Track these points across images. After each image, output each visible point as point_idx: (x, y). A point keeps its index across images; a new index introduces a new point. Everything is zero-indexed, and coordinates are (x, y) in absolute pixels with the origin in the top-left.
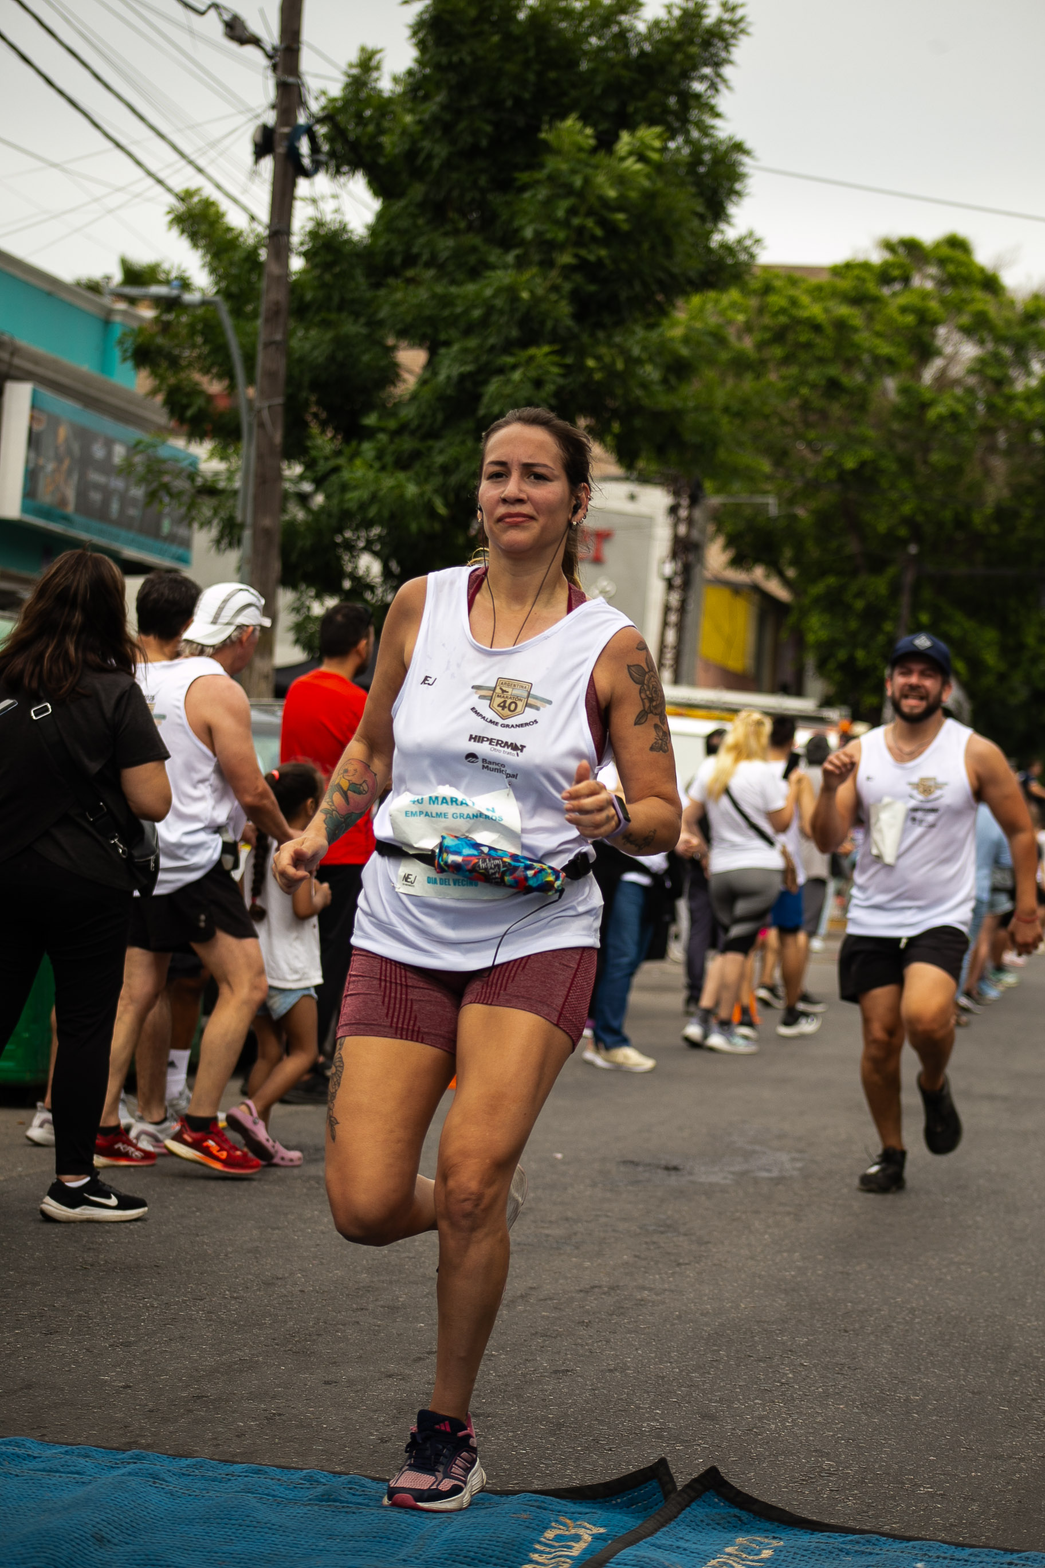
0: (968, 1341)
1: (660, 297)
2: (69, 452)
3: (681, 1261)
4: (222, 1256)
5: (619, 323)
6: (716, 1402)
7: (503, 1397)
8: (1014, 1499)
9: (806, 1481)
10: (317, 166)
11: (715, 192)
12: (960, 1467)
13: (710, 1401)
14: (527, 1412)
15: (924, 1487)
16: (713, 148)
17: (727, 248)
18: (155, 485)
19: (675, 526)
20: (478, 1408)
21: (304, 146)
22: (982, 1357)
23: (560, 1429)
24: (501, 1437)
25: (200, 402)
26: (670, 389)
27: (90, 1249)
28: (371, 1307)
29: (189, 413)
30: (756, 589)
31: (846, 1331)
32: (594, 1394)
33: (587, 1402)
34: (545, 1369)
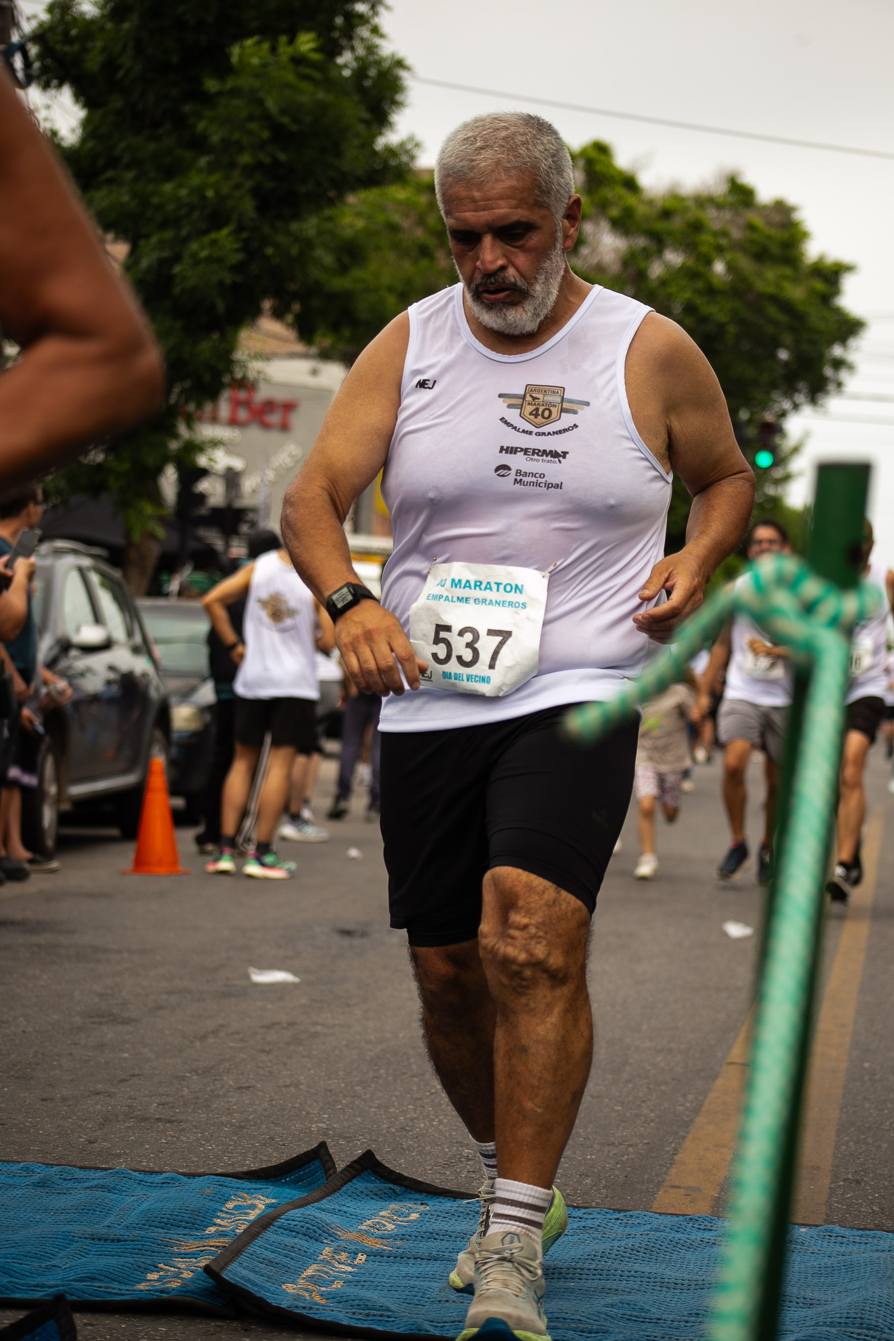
1: (332, 194)
3: (350, 1003)
5: (297, 216)
6: (375, 1108)
7: (194, 1108)
8: (622, 1175)
9: (448, 1165)
10: (30, 79)
11: (379, 102)
12: (578, 1152)
13: (370, 1107)
14: (214, 1119)
16: (378, 63)
17: (391, 152)
20: (172, 1116)
21: (18, 62)
23: (241, 1131)
24: (191, 1137)
26: (343, 269)
28: (83, 1042)
32: (272, 1104)
33: (265, 1110)
34: (230, 1086)
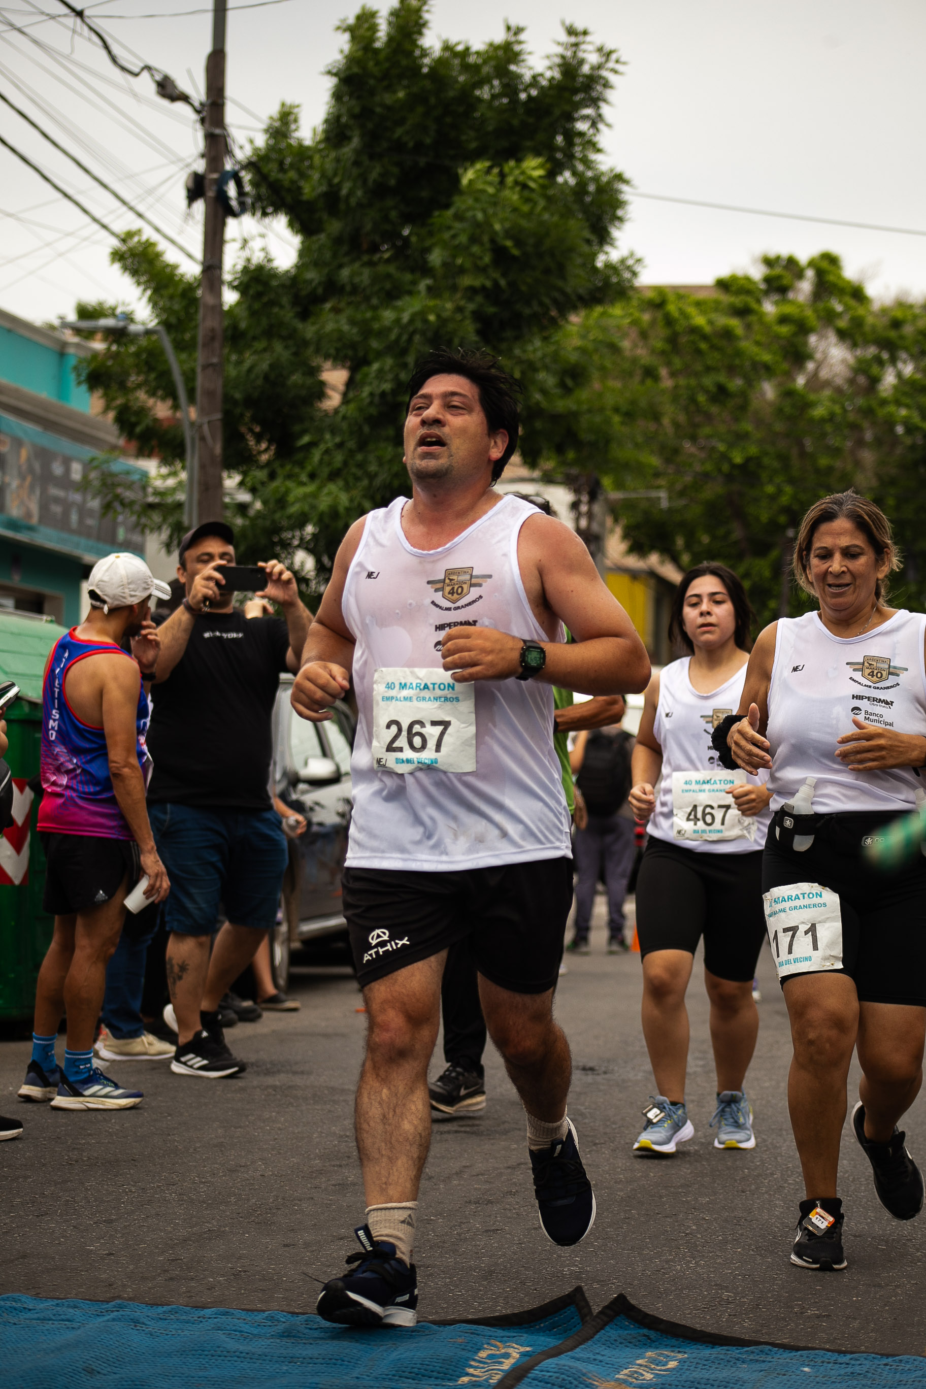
0: (851, 1196)
1: (554, 313)
2: (31, 470)
3: (597, 1141)
4: (191, 1150)
5: (519, 336)
6: (628, 1250)
8: (890, 1317)
9: (708, 1308)
10: (243, 208)
11: (600, 218)
13: (623, 1249)
14: (462, 1263)
15: (811, 1310)
16: (596, 179)
17: (611, 267)
18: (109, 497)
19: (577, 520)
21: (232, 190)
22: (863, 1208)
23: (491, 1275)
25: (147, 422)
26: (567, 390)
27: (74, 1149)
28: (323, 1186)
29: (138, 430)
30: (652, 574)
31: (743, 1192)
32: (522, 1247)
33: (515, 1253)
34: (478, 1229)
